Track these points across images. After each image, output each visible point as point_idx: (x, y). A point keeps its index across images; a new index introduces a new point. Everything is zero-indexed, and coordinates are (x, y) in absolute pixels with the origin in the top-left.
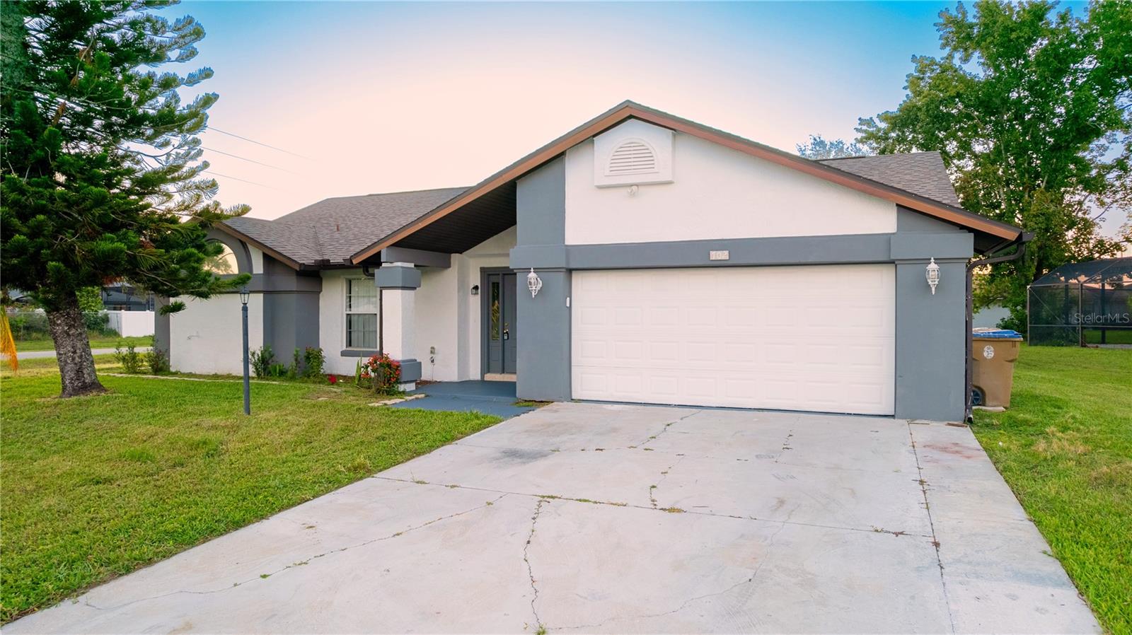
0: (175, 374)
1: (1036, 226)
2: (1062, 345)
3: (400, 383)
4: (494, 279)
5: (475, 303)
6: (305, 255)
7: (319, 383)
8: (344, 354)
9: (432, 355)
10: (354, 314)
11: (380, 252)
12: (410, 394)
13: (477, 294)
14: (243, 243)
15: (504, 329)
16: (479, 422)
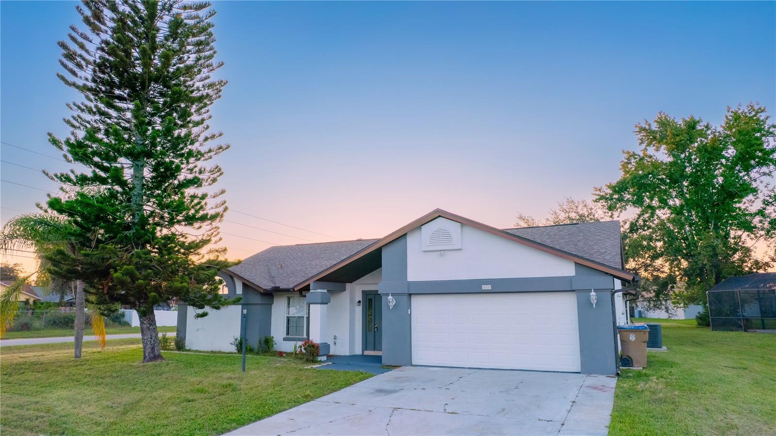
0: (189, 350)
1: (707, 254)
2: (733, 331)
3: (319, 356)
4: (369, 297)
5: (359, 310)
6: (266, 284)
7: (273, 356)
8: (285, 339)
9: (335, 340)
10: (291, 317)
11: (309, 285)
12: (324, 362)
13: (360, 305)
14: (231, 277)
15: (375, 325)
16: (363, 376)
